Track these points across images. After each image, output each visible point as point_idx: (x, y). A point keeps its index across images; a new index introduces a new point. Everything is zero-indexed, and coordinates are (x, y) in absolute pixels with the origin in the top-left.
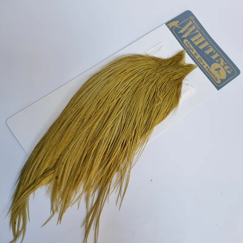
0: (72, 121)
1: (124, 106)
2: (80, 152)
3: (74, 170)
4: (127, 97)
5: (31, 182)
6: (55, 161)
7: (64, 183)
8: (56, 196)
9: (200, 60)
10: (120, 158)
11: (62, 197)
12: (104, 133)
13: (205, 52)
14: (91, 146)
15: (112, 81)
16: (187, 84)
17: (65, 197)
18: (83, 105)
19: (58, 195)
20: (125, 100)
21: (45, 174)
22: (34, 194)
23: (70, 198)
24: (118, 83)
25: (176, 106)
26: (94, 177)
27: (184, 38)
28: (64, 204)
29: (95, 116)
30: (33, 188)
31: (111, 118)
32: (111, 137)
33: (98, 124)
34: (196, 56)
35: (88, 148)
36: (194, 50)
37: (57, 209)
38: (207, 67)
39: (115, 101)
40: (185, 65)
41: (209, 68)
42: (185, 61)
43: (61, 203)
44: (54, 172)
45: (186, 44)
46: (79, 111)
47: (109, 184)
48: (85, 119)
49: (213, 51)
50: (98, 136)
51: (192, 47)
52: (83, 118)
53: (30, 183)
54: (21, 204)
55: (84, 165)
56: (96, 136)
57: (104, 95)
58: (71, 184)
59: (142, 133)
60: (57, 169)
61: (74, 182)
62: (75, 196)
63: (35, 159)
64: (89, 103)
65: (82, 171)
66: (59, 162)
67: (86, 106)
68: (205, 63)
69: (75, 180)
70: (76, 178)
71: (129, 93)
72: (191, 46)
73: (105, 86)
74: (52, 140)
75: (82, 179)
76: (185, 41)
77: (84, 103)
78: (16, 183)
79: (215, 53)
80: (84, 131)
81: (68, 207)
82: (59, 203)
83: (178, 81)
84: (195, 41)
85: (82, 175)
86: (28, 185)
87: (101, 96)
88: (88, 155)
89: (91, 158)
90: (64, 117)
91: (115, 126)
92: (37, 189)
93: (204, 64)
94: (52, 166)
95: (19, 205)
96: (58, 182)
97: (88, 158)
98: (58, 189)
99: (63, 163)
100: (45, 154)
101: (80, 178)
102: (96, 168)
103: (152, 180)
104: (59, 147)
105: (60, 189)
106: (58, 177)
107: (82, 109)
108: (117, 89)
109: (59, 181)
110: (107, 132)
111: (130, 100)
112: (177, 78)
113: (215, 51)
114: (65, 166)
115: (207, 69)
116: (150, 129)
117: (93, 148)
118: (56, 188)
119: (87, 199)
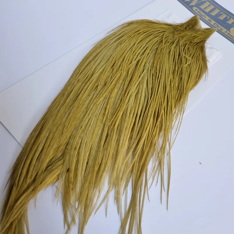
0: (81, 91)
1: (147, 68)
2: (98, 130)
3: (92, 158)
4: (147, 58)
5: (29, 181)
6: (63, 147)
7: (80, 178)
8: (70, 200)
9: (217, 25)
10: (154, 133)
11: (79, 199)
12: (127, 101)
13: (219, 18)
14: (112, 121)
15: (125, 42)
16: (210, 48)
17: (84, 200)
18: (93, 70)
19: (73, 199)
20: (146, 62)
21: (50, 167)
22: (36, 200)
23: (91, 200)
24: (133, 44)
25: (205, 71)
26: (122, 164)
27: (193, 6)
28: (83, 211)
29: (111, 81)
30: (33, 190)
31: (133, 82)
32: (138, 107)
33: (118, 92)
34: (211, 22)
35: (108, 123)
36: (206, 16)
37: (73, 220)
38: (226, 32)
39: (134, 63)
40: (201, 29)
41: (228, 32)
42: (201, 26)
43: (79, 210)
44: (63, 163)
45: (197, 12)
46: (88, 77)
47: (144, 174)
48: (99, 85)
49: (227, 17)
50: (120, 105)
51: (204, 14)
52: (96, 85)
53: (28, 183)
54: (15, 219)
55: (105, 149)
56: (117, 106)
57: (119, 56)
58: (91, 177)
59: (176, 99)
60: (67, 158)
61: (95, 175)
62: (98, 197)
63: (34, 145)
64: (100, 67)
65: (104, 158)
66: (69, 147)
67: (97, 71)
68: (223, 28)
69: (95, 172)
70: (96, 168)
71: (148, 54)
72: (202, 13)
73: (117, 47)
74: (56, 118)
75: (107, 169)
76: (194, 8)
77: (93, 68)
78: (6, 186)
79: (229, 19)
80: (99, 101)
81: (90, 215)
82: (76, 210)
83: (201, 44)
84: (205, 8)
85: (106, 164)
86: (26, 186)
87: (115, 57)
88: (110, 132)
89: (115, 137)
90: (69, 89)
91: (140, 91)
92: (40, 190)
93: (221, 28)
94: (60, 154)
95: (13, 220)
96: (70, 177)
97: (111, 137)
98: (72, 189)
99: (76, 148)
100: (48, 137)
101: (102, 168)
102: (123, 150)
103: (200, 163)
104: (67, 125)
105: (75, 187)
106: (70, 170)
107: (93, 75)
108: (134, 49)
109: (72, 175)
110: (131, 99)
111: (152, 61)
112: (198, 41)
113: (228, 17)
114: (78, 153)
115: (226, 34)
116: (184, 94)
117: (116, 122)
118: (69, 187)
119: (117, 199)
